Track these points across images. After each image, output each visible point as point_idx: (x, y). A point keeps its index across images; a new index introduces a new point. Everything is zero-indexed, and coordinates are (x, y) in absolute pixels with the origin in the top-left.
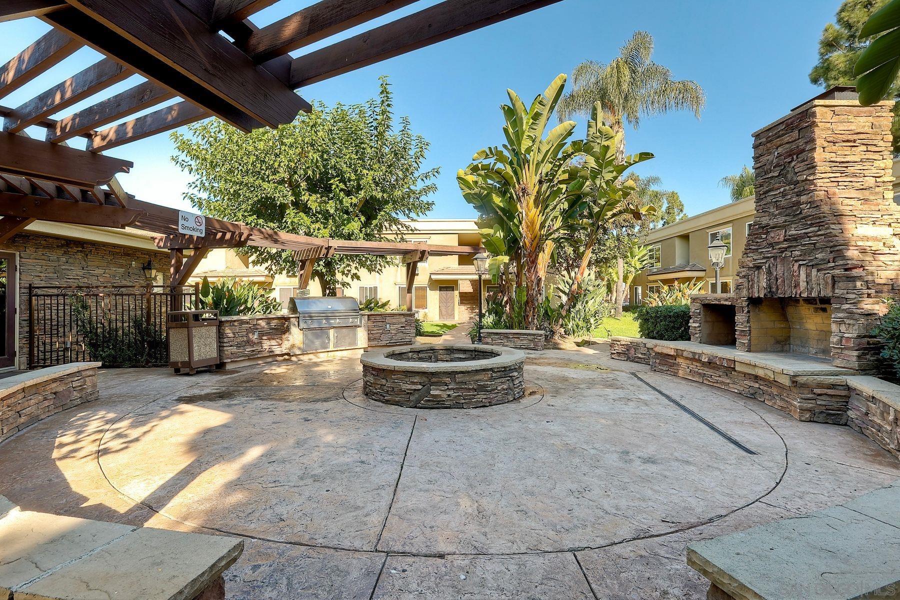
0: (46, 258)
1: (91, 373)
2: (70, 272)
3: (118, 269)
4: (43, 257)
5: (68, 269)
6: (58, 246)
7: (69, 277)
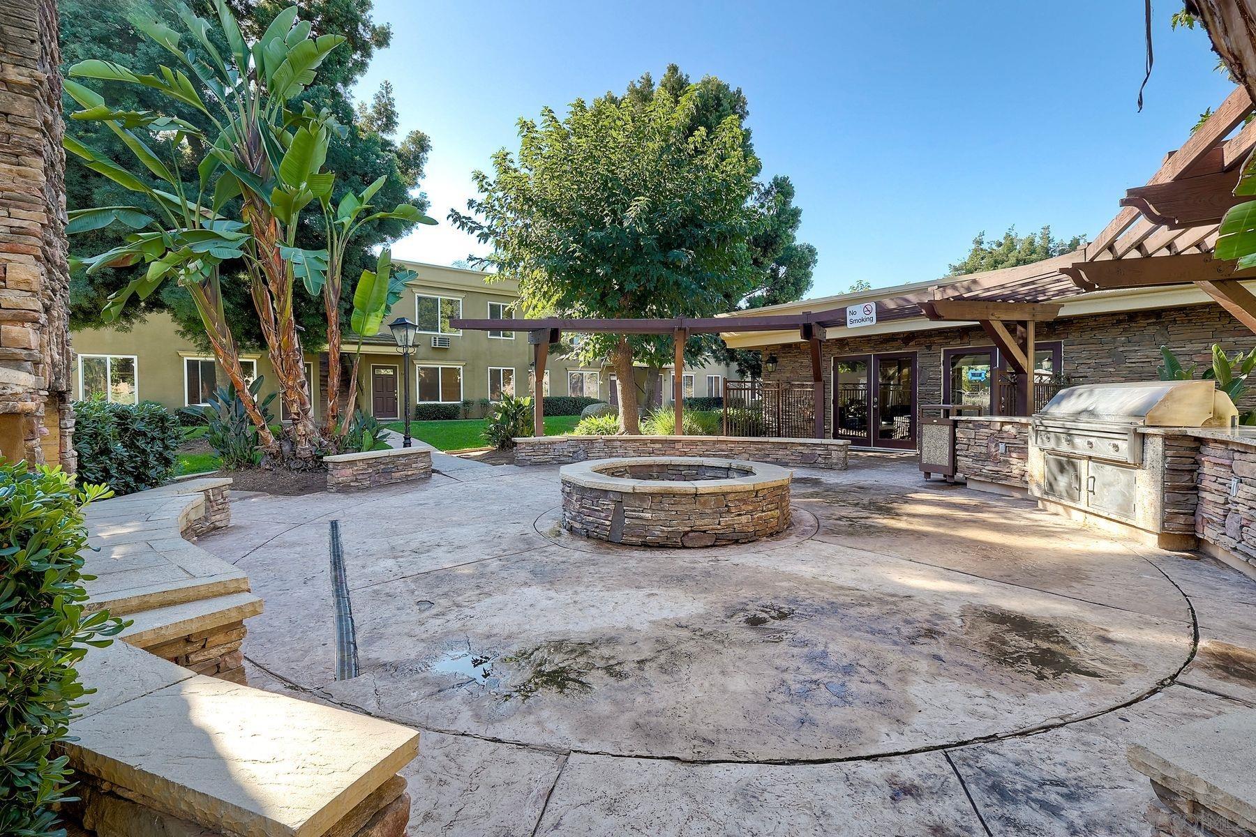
0: (1095, 341)
1: (836, 448)
2: (1134, 354)
3: (1241, 339)
4: (1091, 341)
5: (1130, 351)
6: (1113, 324)
7: (1133, 361)
